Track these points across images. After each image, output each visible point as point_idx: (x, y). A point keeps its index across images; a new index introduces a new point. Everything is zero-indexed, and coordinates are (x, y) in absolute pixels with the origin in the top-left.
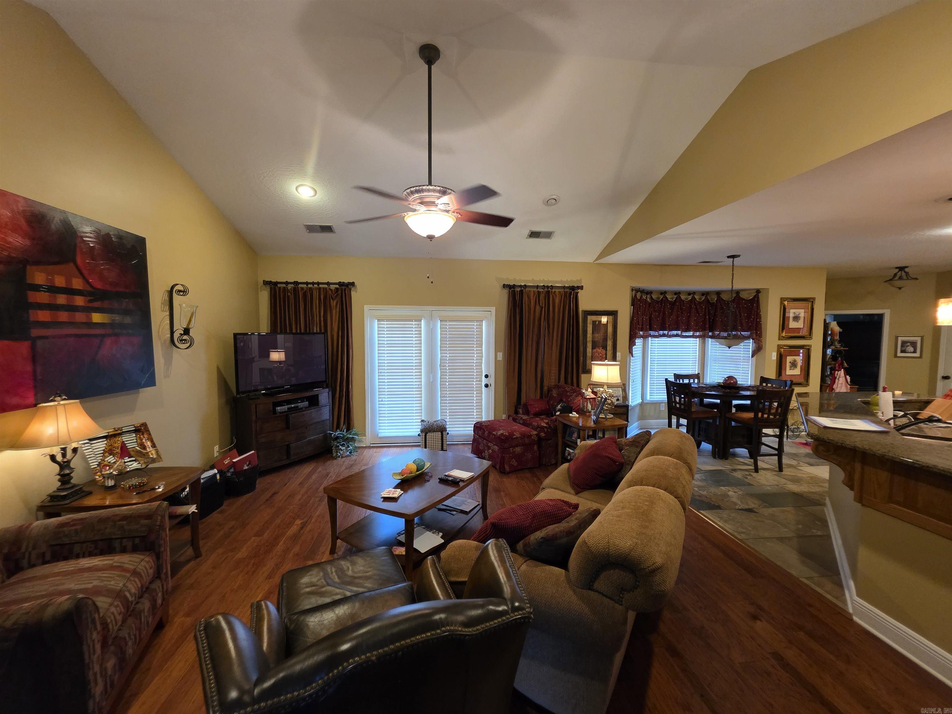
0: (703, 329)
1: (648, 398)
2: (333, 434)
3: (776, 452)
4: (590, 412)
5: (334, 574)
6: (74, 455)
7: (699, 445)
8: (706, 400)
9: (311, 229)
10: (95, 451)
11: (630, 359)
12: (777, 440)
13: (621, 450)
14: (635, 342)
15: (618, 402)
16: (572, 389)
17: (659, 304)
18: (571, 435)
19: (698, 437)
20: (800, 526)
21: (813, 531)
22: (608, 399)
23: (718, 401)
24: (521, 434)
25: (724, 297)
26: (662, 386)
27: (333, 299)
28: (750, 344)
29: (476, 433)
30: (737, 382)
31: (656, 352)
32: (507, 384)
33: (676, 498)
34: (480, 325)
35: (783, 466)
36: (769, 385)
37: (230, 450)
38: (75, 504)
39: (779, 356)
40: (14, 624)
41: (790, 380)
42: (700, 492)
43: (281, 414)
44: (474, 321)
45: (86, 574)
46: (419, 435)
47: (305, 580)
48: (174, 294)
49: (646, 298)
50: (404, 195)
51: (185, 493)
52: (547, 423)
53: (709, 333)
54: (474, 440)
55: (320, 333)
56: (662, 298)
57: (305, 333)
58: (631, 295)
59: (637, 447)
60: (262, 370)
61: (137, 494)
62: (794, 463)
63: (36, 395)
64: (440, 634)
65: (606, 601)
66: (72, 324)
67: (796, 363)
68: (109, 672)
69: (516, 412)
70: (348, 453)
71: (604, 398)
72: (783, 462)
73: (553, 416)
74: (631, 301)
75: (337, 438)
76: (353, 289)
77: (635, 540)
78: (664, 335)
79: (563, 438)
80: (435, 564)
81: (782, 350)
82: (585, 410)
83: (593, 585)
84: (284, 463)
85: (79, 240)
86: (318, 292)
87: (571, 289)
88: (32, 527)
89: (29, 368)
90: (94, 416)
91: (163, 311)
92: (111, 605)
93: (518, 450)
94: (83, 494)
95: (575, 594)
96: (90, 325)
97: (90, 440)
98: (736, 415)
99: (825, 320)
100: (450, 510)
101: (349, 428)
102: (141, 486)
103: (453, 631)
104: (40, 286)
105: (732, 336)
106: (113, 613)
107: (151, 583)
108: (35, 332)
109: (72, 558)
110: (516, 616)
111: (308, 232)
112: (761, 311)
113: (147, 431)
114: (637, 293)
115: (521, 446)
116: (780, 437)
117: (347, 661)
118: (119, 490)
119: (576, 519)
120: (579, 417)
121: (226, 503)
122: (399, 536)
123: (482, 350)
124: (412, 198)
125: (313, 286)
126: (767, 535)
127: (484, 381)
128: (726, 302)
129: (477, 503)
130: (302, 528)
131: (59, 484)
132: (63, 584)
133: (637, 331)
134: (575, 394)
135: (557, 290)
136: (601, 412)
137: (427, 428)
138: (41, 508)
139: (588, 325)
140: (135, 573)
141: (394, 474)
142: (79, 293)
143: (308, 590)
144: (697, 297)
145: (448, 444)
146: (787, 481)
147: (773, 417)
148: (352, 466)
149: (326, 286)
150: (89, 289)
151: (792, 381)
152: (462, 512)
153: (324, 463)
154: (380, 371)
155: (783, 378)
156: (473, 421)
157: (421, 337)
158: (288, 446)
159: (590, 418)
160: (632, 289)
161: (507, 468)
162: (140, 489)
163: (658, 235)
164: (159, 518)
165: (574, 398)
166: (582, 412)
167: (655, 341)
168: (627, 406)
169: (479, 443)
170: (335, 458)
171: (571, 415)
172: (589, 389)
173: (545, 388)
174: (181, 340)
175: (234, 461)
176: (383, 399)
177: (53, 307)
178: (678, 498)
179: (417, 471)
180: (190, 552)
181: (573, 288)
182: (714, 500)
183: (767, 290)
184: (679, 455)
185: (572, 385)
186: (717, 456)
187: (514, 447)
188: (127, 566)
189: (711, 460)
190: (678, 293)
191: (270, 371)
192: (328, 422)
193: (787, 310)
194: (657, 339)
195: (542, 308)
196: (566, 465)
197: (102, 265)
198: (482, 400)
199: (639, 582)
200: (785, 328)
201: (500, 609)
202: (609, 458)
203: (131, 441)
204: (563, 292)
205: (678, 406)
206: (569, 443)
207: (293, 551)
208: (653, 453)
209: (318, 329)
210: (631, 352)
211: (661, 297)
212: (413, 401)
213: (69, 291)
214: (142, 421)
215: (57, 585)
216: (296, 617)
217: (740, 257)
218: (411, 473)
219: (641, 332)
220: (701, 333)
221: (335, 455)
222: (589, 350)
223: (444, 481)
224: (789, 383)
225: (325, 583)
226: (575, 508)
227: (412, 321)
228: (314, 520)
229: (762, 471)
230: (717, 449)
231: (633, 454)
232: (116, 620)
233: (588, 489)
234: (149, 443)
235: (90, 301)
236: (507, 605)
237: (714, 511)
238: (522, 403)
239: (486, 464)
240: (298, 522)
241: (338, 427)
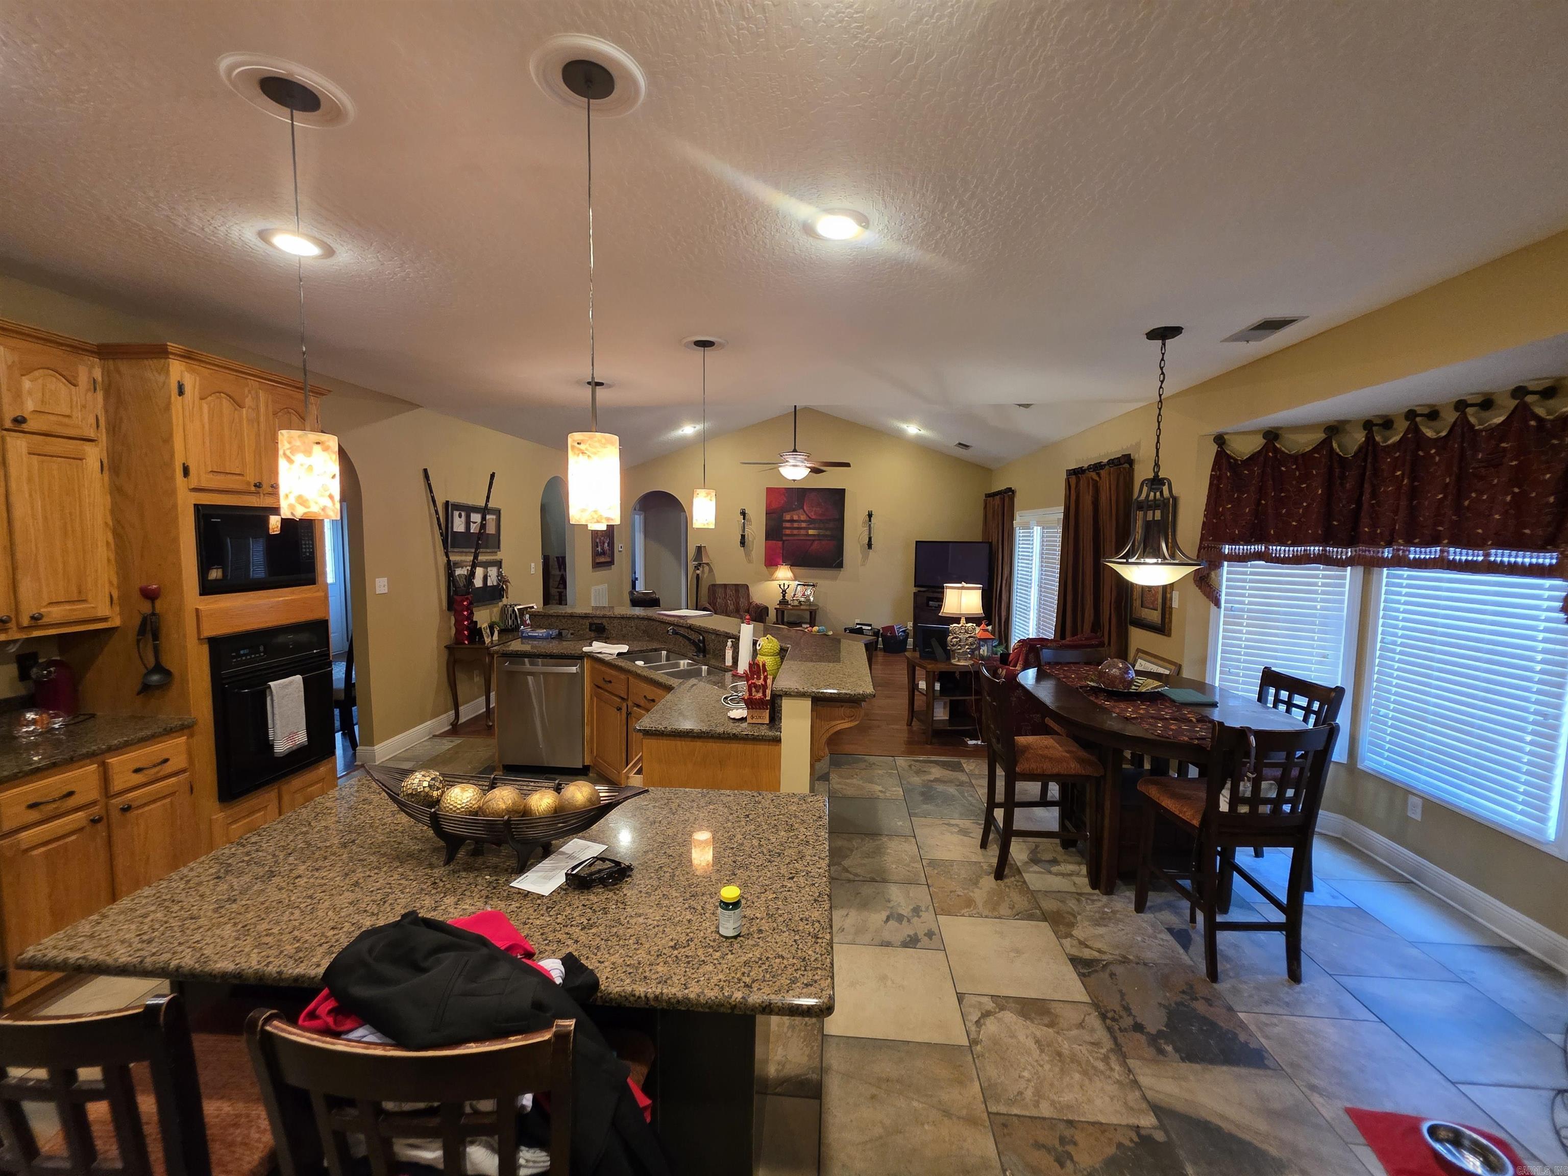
66: (799, 535)
76: (1012, 495)
96: (808, 535)
108: (784, 538)
150: (808, 519)
167: (1401, 577)
177: (792, 528)
213: (800, 521)
235: (808, 525)
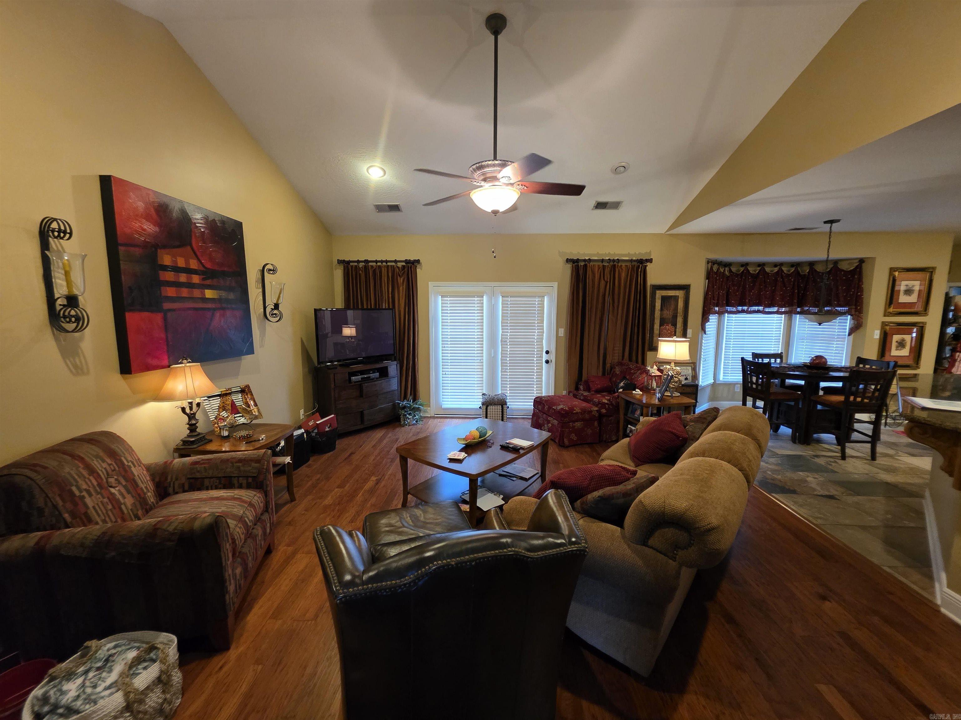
0: (789, 303)
1: (721, 378)
2: (400, 403)
3: (869, 439)
4: (654, 390)
5: (409, 518)
6: (198, 408)
7: (776, 429)
8: (789, 381)
9: (380, 208)
10: (212, 406)
11: (702, 337)
12: (871, 426)
13: (685, 427)
14: (709, 319)
15: (686, 381)
16: (637, 367)
17: (739, 277)
18: (633, 412)
19: (777, 421)
20: (889, 516)
21: (904, 522)
22: (676, 377)
23: (802, 382)
24: (581, 409)
25: (819, 268)
26: (738, 366)
27: (400, 276)
28: (848, 321)
29: (536, 407)
30: (827, 362)
31: (733, 330)
32: (568, 360)
33: (740, 471)
34: (541, 301)
35: (877, 455)
36: (867, 366)
37: (313, 414)
38: (201, 448)
39: (882, 336)
40: (175, 529)
41: (894, 361)
42: (774, 475)
43: (357, 383)
44: (536, 296)
45: (216, 502)
46: (480, 408)
47: (384, 521)
48: (266, 273)
49: (724, 270)
50: (470, 171)
51: (279, 448)
52: (609, 400)
53: (797, 308)
54: (534, 415)
55: (389, 309)
56: (743, 271)
57: (375, 309)
58: (706, 268)
59: (703, 423)
60: (336, 344)
61: (246, 443)
62: (891, 452)
63: (169, 358)
64: (507, 552)
65: (661, 557)
66: (192, 299)
67: (904, 342)
68: (238, 577)
69: (577, 389)
70: (415, 422)
71: (671, 375)
72: (877, 451)
73: (615, 393)
74: (706, 273)
75: (404, 408)
76: (418, 266)
77: (692, 502)
78: (743, 311)
79: (626, 414)
80: (498, 514)
81: (888, 328)
82: (650, 388)
83: (648, 542)
84: (358, 427)
85: (193, 226)
86: (386, 270)
87: (639, 262)
88: (173, 463)
89: (163, 335)
90: (212, 377)
91: (257, 288)
92: (236, 526)
93: (578, 425)
94: (207, 441)
95: (629, 548)
96: (205, 300)
97: (209, 397)
98: (823, 398)
99: (947, 294)
100: (511, 477)
101: (415, 399)
102: (248, 437)
103: (517, 552)
104: (167, 266)
105: (824, 312)
106: (238, 532)
107: (262, 514)
108: (166, 306)
109: (203, 490)
110: (573, 548)
111: (378, 212)
112: (864, 284)
113: (251, 392)
114: (714, 265)
115: (581, 421)
116: (876, 424)
117: (432, 563)
118: (231, 439)
119: (634, 483)
120: (643, 395)
121: (312, 459)
122: (463, 495)
123: (543, 326)
124: (478, 173)
125: (382, 264)
126: (847, 522)
127: (545, 357)
128: (820, 274)
129: (536, 472)
130: (377, 484)
131: (189, 431)
132: (200, 507)
133: (712, 307)
134: (639, 371)
135: (624, 264)
136: (667, 390)
137: (488, 401)
138: (176, 450)
139: (657, 300)
140: (251, 505)
141: (459, 439)
142: (194, 272)
143: (387, 529)
144: (785, 269)
145: (508, 418)
146: (879, 471)
147: (868, 401)
148: (418, 433)
149: (393, 264)
150: (203, 269)
151: (896, 363)
152: (522, 478)
153: (393, 429)
154: (444, 346)
155: (887, 358)
156: (533, 396)
157: (483, 313)
158: (362, 413)
159: (654, 396)
160: (708, 261)
161: (566, 442)
162: (248, 440)
163: (740, 201)
164: (266, 463)
165: (638, 376)
166: (646, 389)
167: (733, 317)
168: (696, 386)
169: (538, 418)
170: (403, 426)
171: (634, 392)
172: (655, 366)
173: (608, 365)
174: (272, 314)
175: (318, 422)
176: (447, 373)
177: (177, 285)
178: (742, 471)
179: (480, 438)
180: (286, 496)
181: (641, 261)
182: (789, 484)
183: (873, 259)
184: (748, 431)
185: (637, 362)
186: (797, 441)
187: (574, 422)
188: (244, 498)
189: (790, 445)
190: (762, 265)
191: (343, 345)
192: (396, 392)
193: (897, 283)
194: (734, 316)
195: (607, 282)
196: (627, 440)
197: (211, 247)
198: (542, 375)
199: (694, 540)
200: (894, 302)
201: (559, 541)
202: (672, 433)
203: (238, 399)
204: (630, 266)
205: (754, 386)
206: (631, 420)
207: (370, 502)
208: (719, 429)
209: (387, 305)
210: (703, 329)
211: (742, 269)
212: (475, 372)
213: (189, 271)
214: (246, 384)
215: (197, 508)
216: (380, 547)
217: (839, 222)
218: (474, 439)
219: (716, 308)
220: (787, 309)
221: (403, 422)
222: (657, 326)
223: (505, 448)
224: (892, 364)
225: (401, 525)
226: (633, 474)
227: (474, 297)
228: (386, 477)
229: (850, 459)
230: (797, 434)
231: (699, 430)
232: (240, 538)
233: (649, 463)
234: (252, 403)
235: (204, 279)
236: (565, 540)
237: (788, 495)
238: (583, 379)
239: (545, 435)
240: (374, 478)
241: (405, 398)
